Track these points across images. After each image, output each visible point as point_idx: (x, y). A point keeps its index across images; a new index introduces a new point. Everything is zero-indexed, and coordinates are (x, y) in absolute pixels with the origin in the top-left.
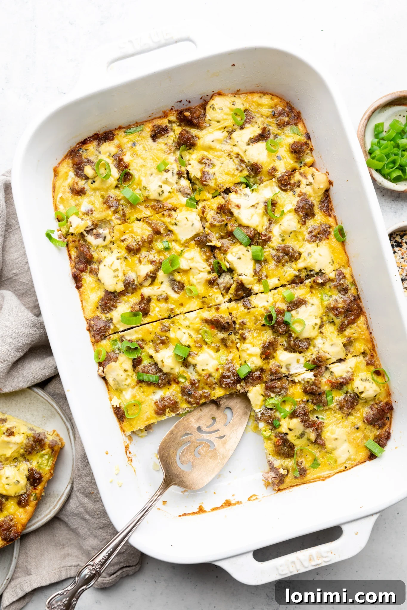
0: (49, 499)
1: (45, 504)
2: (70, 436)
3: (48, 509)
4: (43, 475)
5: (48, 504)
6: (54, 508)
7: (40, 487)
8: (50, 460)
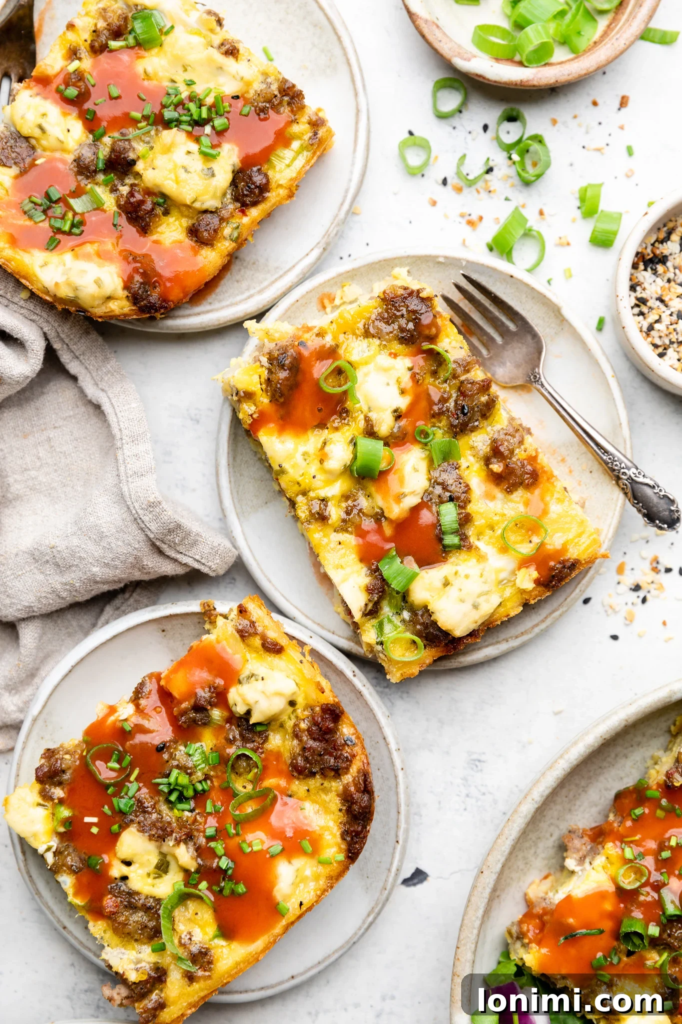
0: (249, 273)
1: (238, 281)
2: (357, 131)
3: (242, 293)
4: (273, 185)
5: (244, 285)
6: (261, 292)
7: (255, 213)
8: (300, 157)
